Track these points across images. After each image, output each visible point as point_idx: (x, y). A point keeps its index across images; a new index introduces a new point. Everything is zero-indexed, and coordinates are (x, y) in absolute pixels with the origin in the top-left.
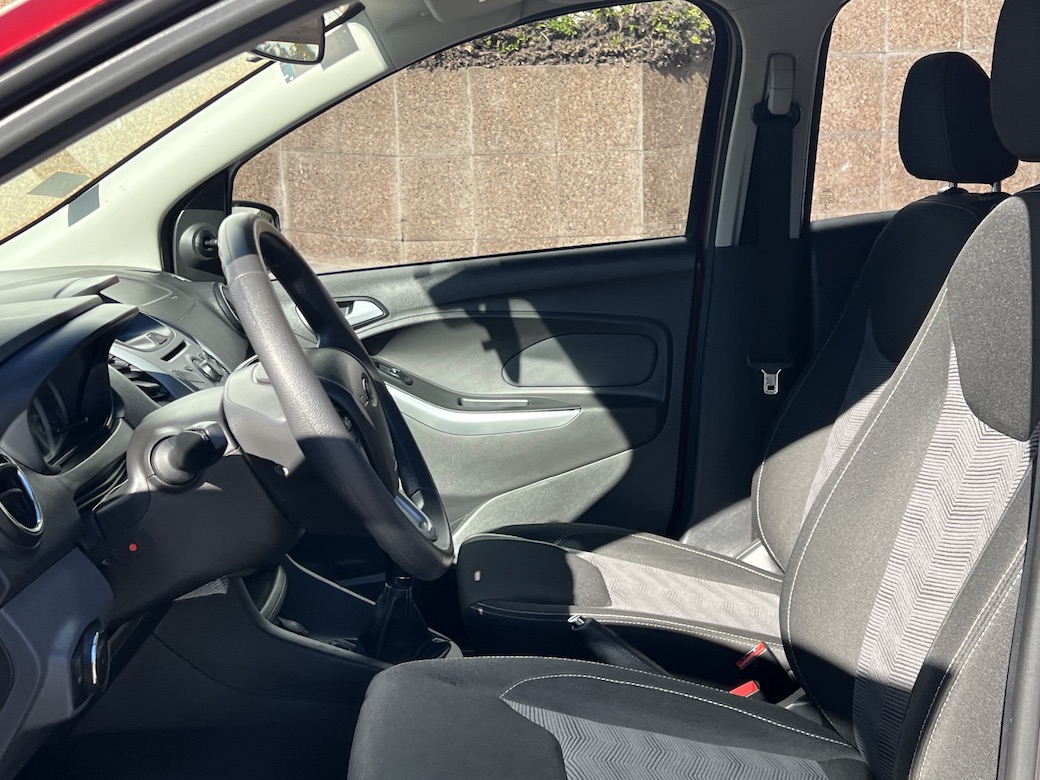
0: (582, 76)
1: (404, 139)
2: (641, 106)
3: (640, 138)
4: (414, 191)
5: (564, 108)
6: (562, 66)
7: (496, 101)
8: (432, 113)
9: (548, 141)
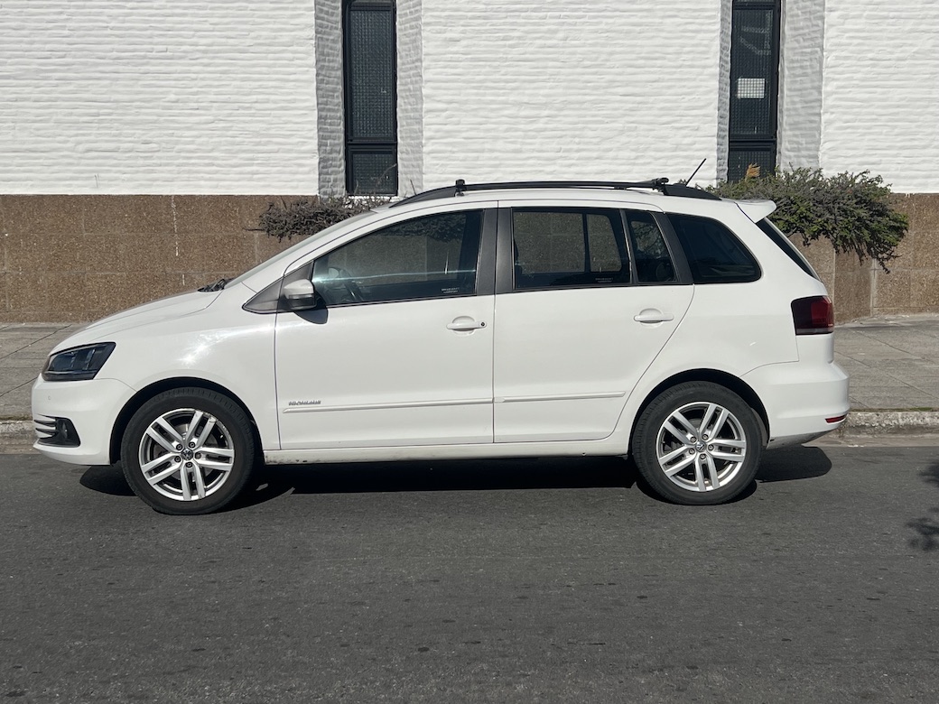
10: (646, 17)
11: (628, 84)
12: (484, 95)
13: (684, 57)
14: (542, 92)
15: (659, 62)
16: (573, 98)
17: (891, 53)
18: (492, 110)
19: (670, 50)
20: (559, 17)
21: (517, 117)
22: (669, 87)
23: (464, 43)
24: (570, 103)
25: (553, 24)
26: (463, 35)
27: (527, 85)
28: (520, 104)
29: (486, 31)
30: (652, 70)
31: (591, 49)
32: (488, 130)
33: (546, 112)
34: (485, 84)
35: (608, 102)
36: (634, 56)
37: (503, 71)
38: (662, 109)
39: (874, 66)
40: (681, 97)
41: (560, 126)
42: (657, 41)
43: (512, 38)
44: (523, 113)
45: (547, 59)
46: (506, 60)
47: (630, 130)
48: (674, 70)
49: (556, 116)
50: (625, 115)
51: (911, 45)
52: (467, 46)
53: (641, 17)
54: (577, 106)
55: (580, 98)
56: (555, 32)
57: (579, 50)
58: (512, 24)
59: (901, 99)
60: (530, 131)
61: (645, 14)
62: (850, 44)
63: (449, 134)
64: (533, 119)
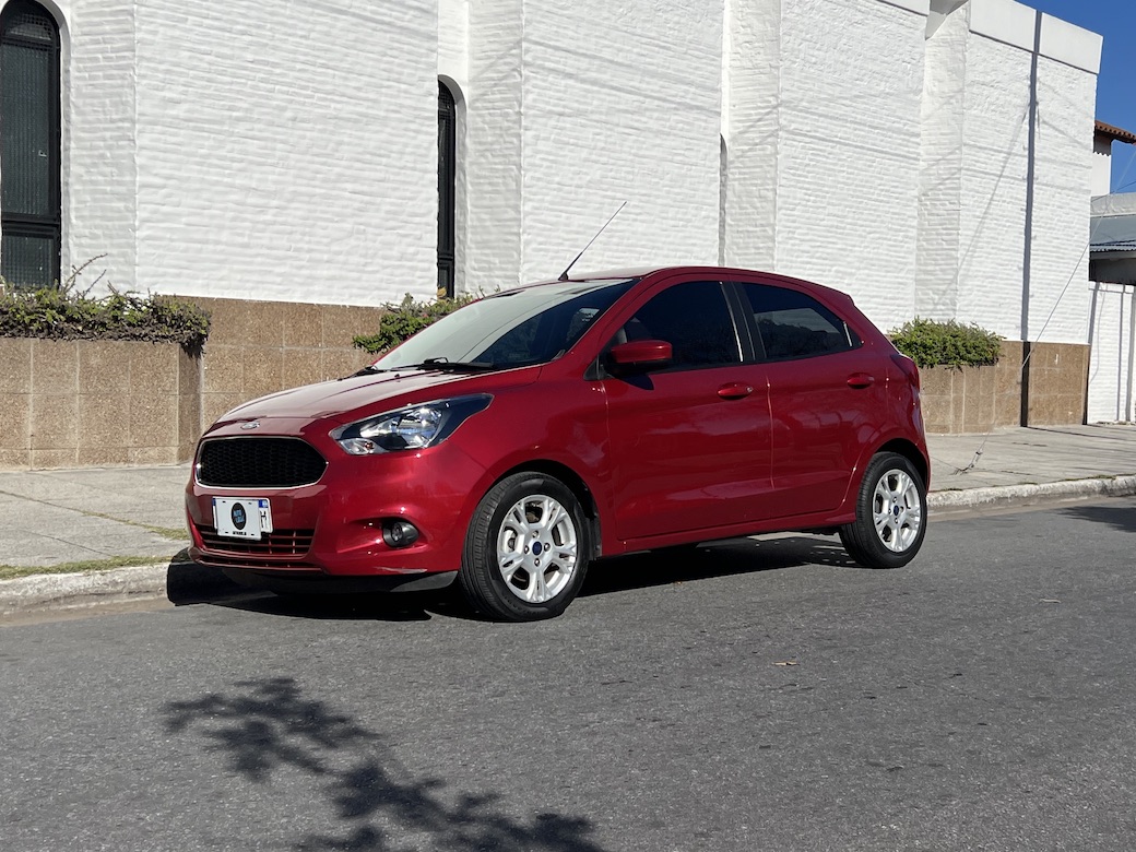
0: (145, 348)
1: (36, 383)
2: (178, 368)
3: (177, 388)
4: (40, 418)
5: (134, 367)
6: (134, 342)
7: (94, 361)
8: (54, 366)
9: (125, 387)
10: (372, 108)
11: (356, 180)
12: (208, 173)
13: (407, 157)
14: (271, 177)
15: (384, 160)
16: (303, 189)
17: (572, 179)
18: (217, 193)
19: (395, 148)
20: (287, 93)
21: (243, 204)
22: (395, 189)
23: (185, 106)
24: (301, 194)
25: (282, 100)
26: (183, 97)
27: (255, 168)
28: (248, 189)
29: (209, 96)
30: (379, 167)
31: (320, 135)
32: (212, 217)
33: (275, 203)
34: (209, 161)
35: (338, 198)
36: (360, 150)
37: (229, 146)
38: (388, 212)
39: (560, 190)
40: (404, 201)
41: (290, 220)
42: (383, 136)
43: (238, 109)
44: (251, 200)
45: (275, 140)
46: (232, 134)
47: (359, 232)
48: (397, 170)
49: (285, 208)
50: (353, 215)
51: (586, 174)
52: (188, 111)
53: (368, 107)
54: (306, 199)
55: (310, 190)
56: (284, 109)
57: (308, 134)
58: (238, 92)
59: (580, 226)
60: (258, 222)
61: (370, 104)
62: (541, 166)
63: (168, 217)
64: (263, 209)
